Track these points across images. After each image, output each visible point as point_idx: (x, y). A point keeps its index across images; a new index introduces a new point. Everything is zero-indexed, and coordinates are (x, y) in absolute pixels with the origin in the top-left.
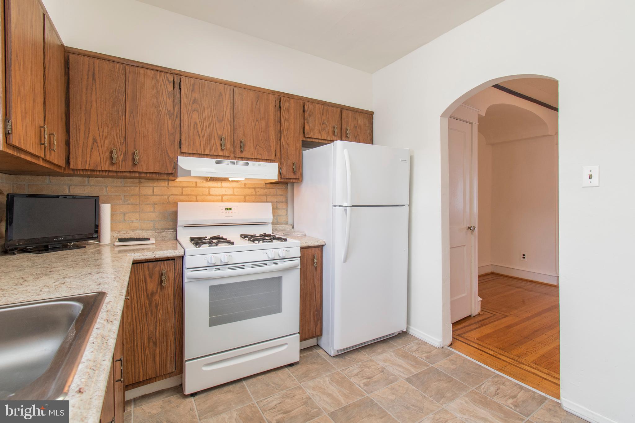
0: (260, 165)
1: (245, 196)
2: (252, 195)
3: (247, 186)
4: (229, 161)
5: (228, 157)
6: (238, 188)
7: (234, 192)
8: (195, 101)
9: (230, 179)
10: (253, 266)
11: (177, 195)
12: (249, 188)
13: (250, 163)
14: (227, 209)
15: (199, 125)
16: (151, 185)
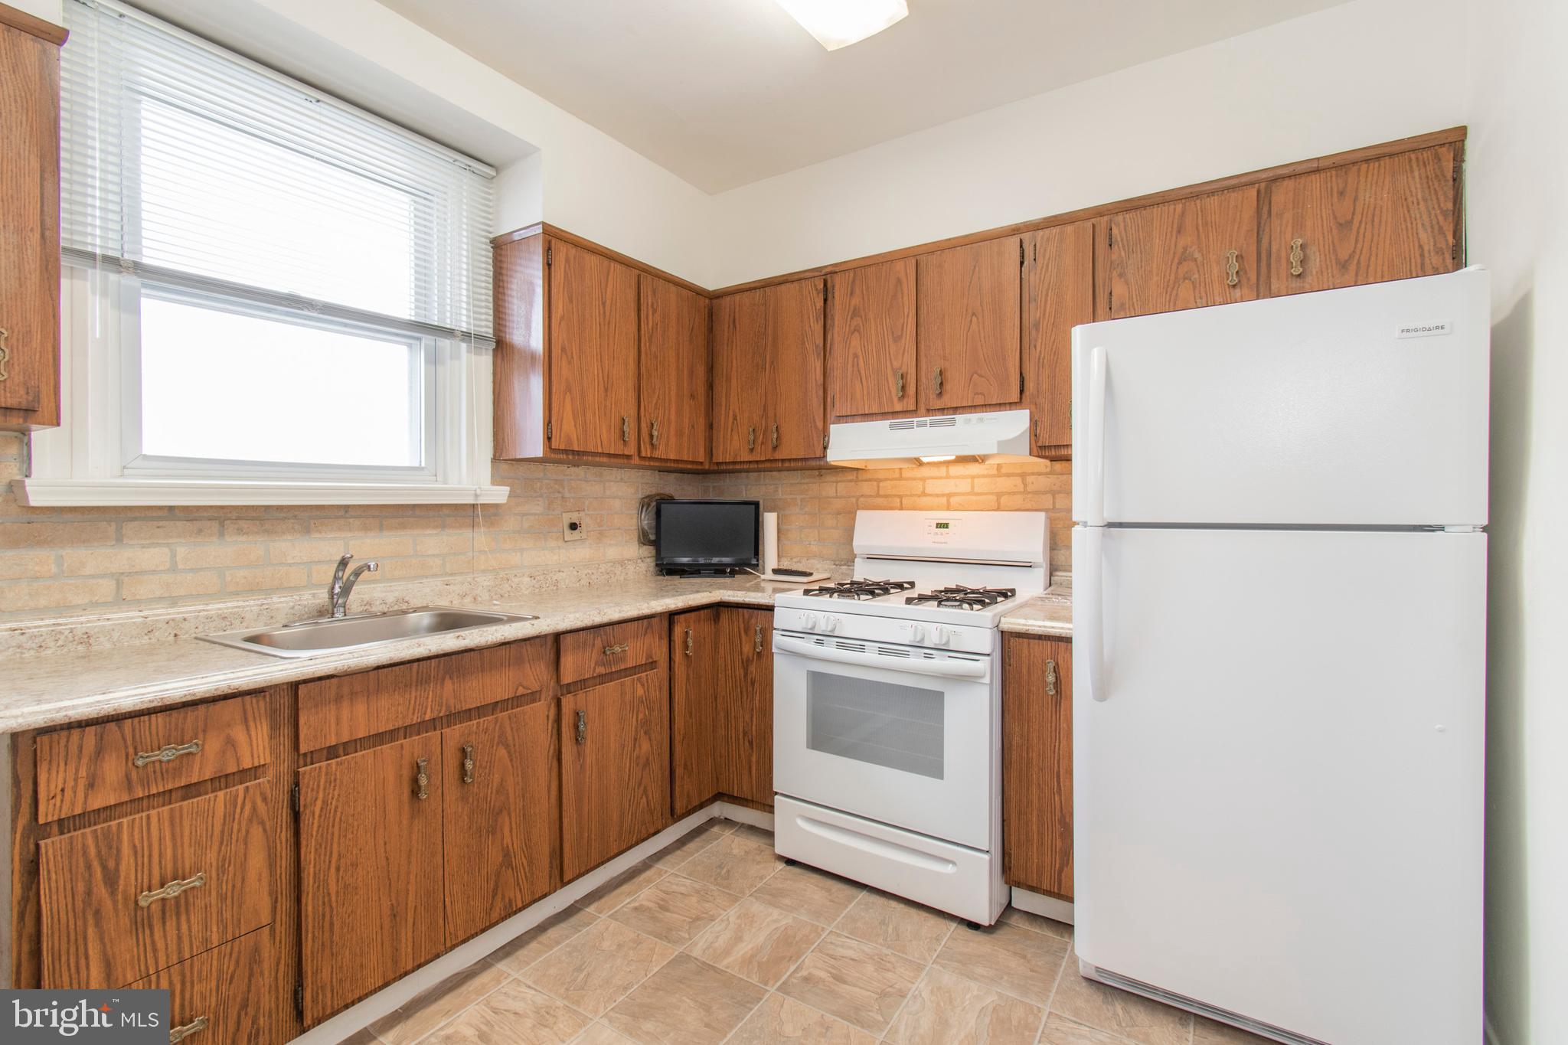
0: (981, 420)
1: (999, 495)
2: (1015, 493)
3: (1004, 471)
4: (915, 420)
5: (914, 412)
6: (984, 476)
7: (973, 487)
8: (855, 313)
9: (925, 460)
10: (882, 651)
11: (871, 496)
12: (1008, 475)
13: (959, 418)
14: (939, 526)
15: (861, 358)
16: (834, 479)
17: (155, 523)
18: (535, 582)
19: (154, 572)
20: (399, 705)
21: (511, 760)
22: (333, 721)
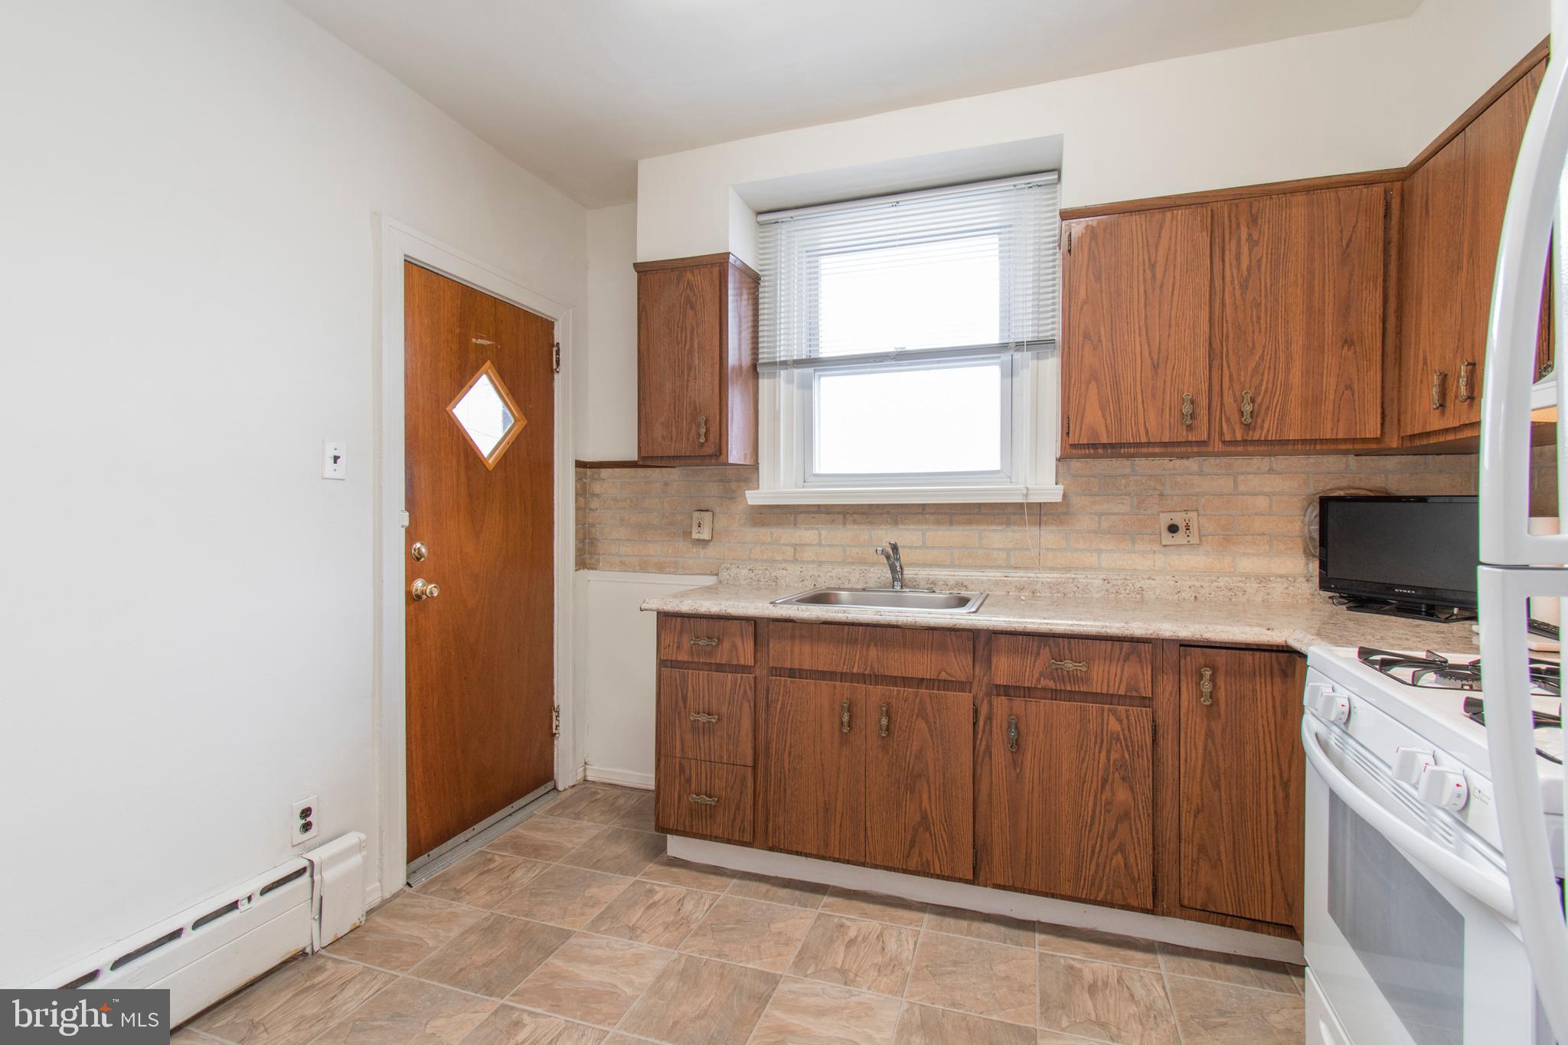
17: (812, 515)
18: (1109, 585)
19: (810, 545)
20: (833, 654)
21: (932, 736)
22: (789, 650)
